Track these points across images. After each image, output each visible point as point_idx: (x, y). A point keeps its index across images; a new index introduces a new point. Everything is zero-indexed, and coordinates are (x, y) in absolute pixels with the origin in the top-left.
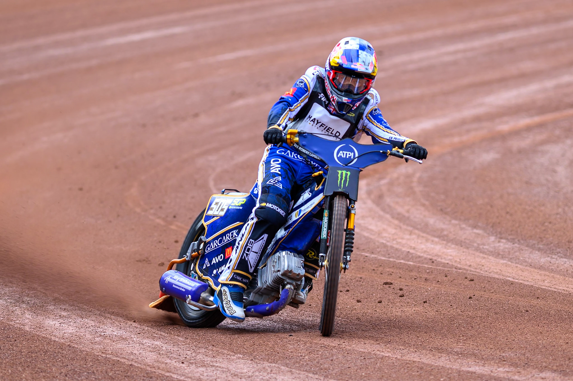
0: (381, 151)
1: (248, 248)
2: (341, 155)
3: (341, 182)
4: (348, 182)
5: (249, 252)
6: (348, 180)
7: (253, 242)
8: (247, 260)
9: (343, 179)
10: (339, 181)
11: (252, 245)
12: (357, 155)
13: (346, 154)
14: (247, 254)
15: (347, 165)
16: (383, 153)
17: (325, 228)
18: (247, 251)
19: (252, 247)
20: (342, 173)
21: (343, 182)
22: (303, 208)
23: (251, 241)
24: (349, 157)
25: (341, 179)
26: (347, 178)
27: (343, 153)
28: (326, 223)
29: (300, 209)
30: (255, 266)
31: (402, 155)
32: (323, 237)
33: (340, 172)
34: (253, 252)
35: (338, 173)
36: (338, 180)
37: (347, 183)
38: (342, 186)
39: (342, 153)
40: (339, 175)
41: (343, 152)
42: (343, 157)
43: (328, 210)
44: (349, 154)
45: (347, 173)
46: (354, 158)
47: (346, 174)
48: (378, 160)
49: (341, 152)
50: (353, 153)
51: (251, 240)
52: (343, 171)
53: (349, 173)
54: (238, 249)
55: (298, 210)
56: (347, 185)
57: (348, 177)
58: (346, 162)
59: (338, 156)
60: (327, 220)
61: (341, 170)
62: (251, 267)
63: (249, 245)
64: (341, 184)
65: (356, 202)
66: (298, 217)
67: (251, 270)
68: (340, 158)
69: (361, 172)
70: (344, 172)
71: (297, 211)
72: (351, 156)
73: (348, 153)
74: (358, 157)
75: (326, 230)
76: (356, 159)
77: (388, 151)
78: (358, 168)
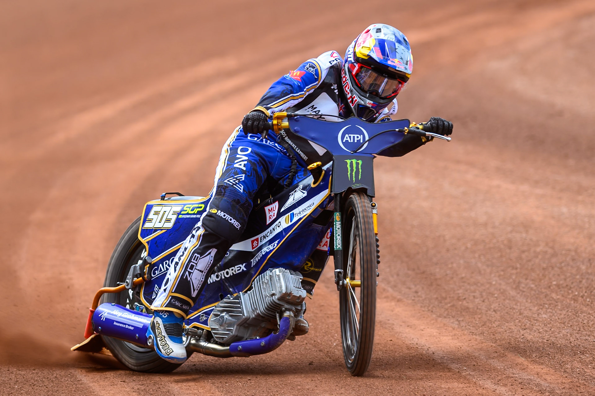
0: (397, 130)
1: (192, 265)
2: (347, 139)
3: (351, 174)
4: (360, 173)
5: (192, 270)
6: (360, 170)
7: (198, 257)
8: (189, 280)
9: (353, 170)
10: (349, 174)
11: (196, 261)
12: (367, 138)
13: (354, 137)
14: (190, 273)
15: (356, 152)
16: (399, 131)
17: (339, 235)
18: (190, 269)
19: (196, 264)
20: (351, 163)
21: (354, 173)
22: (295, 211)
23: (196, 256)
24: (357, 140)
25: (352, 170)
26: (359, 169)
27: (350, 137)
28: (339, 229)
29: (291, 212)
30: (199, 289)
31: (424, 132)
32: (338, 247)
33: (348, 161)
34: (198, 270)
35: (347, 163)
36: (348, 172)
37: (360, 175)
38: (354, 179)
39: (348, 137)
40: (348, 166)
41: (350, 135)
42: (350, 141)
43: (340, 212)
44: (358, 137)
45: (358, 162)
46: (364, 142)
47: (357, 164)
48: (393, 141)
49: (347, 135)
50: (362, 136)
51: (196, 254)
52: (352, 160)
53: (360, 162)
54: (177, 265)
55: (289, 214)
56: (360, 177)
57: (360, 167)
58: (355, 147)
59: (344, 141)
60: (340, 226)
61: (350, 159)
62: (194, 290)
63: (192, 260)
64: (353, 176)
65: (373, 198)
66: (290, 224)
67: (194, 294)
68: (346, 144)
69: (375, 160)
70: (354, 161)
71: (287, 215)
72: (360, 139)
73: (356, 136)
74: (368, 141)
75: (340, 238)
76: (368, 142)
77: (406, 128)
78: (371, 154)
